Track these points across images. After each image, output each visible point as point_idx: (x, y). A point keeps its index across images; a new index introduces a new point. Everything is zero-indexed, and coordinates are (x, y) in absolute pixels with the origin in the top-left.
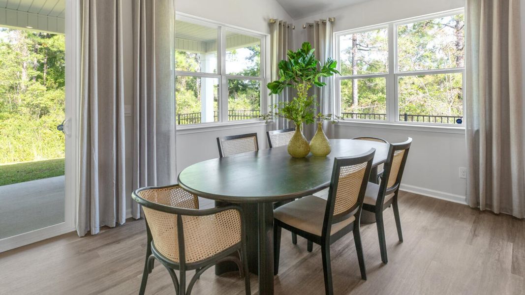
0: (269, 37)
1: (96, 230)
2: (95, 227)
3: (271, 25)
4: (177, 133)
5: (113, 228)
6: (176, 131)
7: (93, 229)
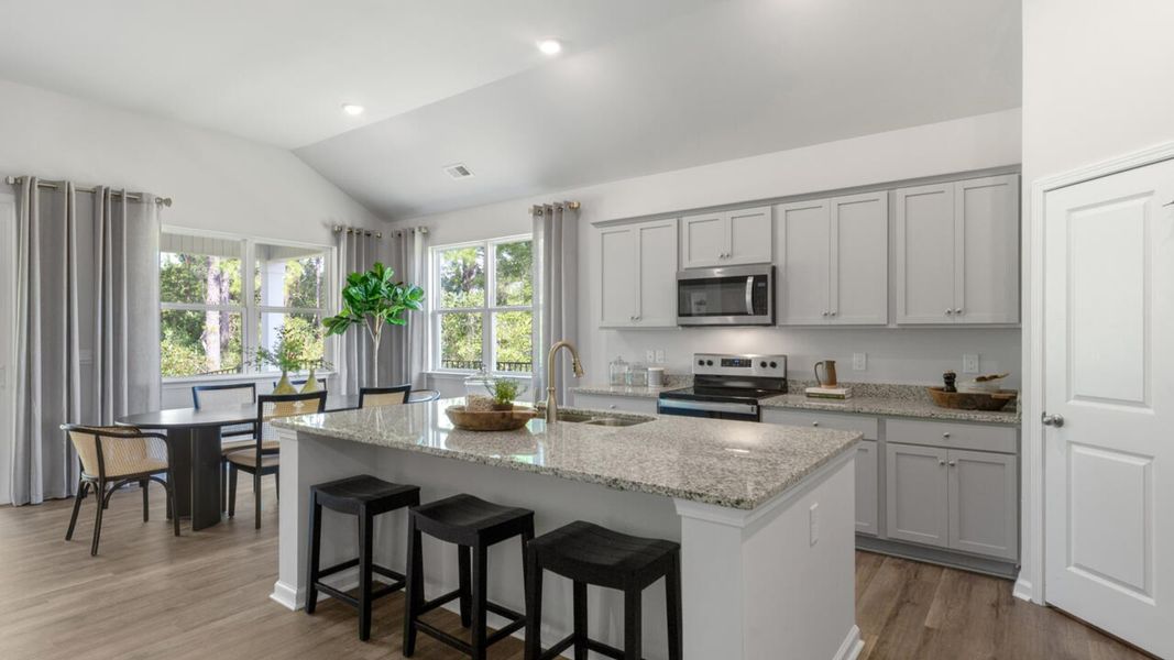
0: (335, 249)
1: (38, 497)
2: (37, 495)
3: (337, 234)
4: (164, 387)
5: (63, 499)
6: (161, 384)
7: (33, 497)
